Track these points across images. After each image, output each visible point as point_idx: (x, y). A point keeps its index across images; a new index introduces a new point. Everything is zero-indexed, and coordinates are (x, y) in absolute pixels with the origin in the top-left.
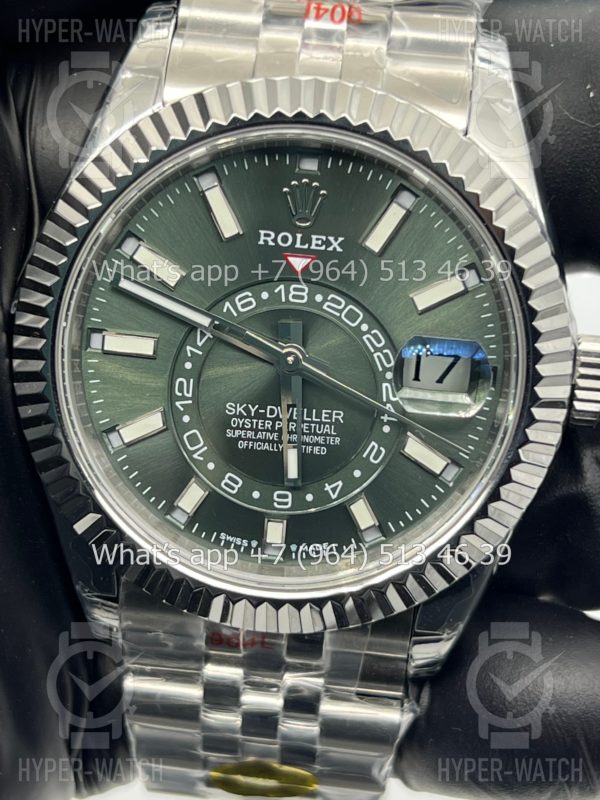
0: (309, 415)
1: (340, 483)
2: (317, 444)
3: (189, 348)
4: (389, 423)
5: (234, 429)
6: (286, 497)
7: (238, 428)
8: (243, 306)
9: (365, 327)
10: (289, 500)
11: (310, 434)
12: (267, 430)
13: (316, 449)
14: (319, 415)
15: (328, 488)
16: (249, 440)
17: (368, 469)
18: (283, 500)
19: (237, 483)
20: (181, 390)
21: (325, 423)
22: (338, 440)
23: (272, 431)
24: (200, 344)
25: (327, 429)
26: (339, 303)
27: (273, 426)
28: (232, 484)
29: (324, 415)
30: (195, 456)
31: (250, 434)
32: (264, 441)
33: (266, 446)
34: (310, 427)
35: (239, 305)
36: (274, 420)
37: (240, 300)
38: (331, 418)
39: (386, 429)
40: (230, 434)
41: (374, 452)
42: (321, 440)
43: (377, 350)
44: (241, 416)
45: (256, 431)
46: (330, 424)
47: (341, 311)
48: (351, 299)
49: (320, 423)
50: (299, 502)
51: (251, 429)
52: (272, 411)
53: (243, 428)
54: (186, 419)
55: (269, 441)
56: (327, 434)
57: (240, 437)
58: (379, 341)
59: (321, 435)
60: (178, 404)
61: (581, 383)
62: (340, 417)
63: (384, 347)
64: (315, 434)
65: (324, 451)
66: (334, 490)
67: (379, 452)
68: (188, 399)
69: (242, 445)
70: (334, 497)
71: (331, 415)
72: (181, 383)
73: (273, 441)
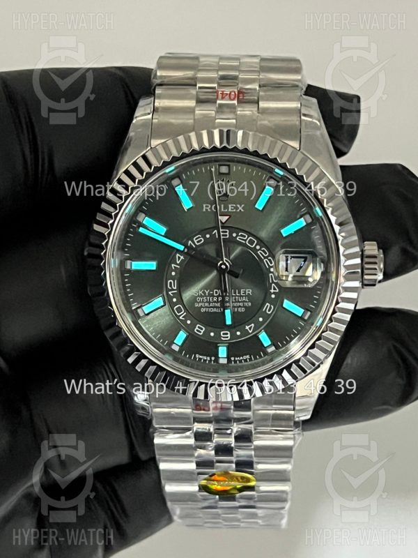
0: (235, 293)
1: (253, 325)
2: (240, 306)
3: (173, 265)
4: (274, 293)
5: (198, 303)
6: (227, 334)
7: (200, 302)
8: (198, 242)
9: (258, 247)
10: (229, 335)
11: (236, 302)
12: (215, 302)
13: (239, 309)
14: (239, 293)
15: (247, 328)
16: (206, 307)
17: (266, 316)
18: (226, 335)
19: (202, 329)
20: (171, 286)
21: (243, 296)
22: (250, 304)
23: (218, 302)
24: (178, 262)
25: (244, 299)
26: (245, 237)
27: (218, 300)
28: (200, 330)
29: (242, 292)
30: (181, 318)
31: (207, 304)
32: (213, 307)
33: (215, 310)
34: (235, 299)
35: (196, 241)
36: (218, 297)
37: (196, 239)
38: (245, 293)
39: (273, 296)
40: (197, 305)
41: (268, 308)
42: (241, 304)
43: (265, 258)
44: (201, 296)
45: (209, 303)
46: (245, 296)
47: (245, 240)
48: (250, 234)
49: (241, 296)
50: (233, 336)
51: (207, 302)
52: (216, 292)
53: (203, 302)
54: (175, 300)
55: (216, 307)
56: (244, 301)
57: (201, 307)
58: (266, 253)
59: (242, 302)
60: (170, 293)
61: (367, 266)
62: (250, 293)
63: (268, 256)
64: (239, 302)
65: (243, 310)
66: (250, 328)
67: (270, 308)
68: (175, 290)
69: (203, 310)
70: (250, 332)
71: (245, 291)
72: (171, 283)
73: (218, 307)
